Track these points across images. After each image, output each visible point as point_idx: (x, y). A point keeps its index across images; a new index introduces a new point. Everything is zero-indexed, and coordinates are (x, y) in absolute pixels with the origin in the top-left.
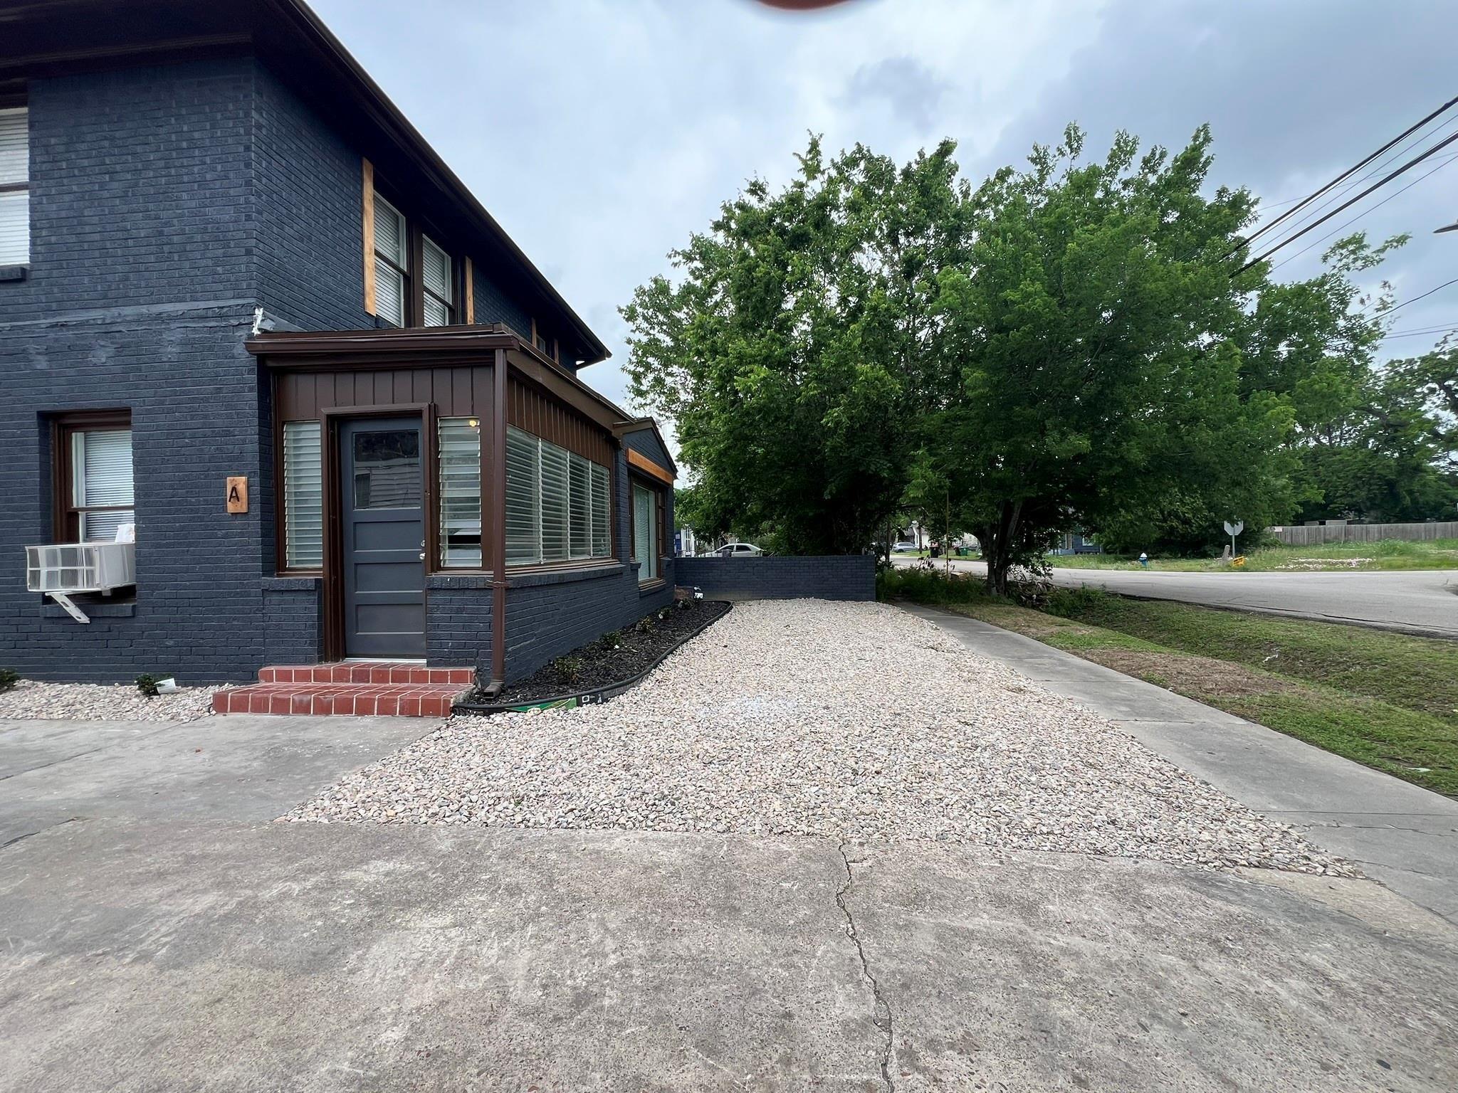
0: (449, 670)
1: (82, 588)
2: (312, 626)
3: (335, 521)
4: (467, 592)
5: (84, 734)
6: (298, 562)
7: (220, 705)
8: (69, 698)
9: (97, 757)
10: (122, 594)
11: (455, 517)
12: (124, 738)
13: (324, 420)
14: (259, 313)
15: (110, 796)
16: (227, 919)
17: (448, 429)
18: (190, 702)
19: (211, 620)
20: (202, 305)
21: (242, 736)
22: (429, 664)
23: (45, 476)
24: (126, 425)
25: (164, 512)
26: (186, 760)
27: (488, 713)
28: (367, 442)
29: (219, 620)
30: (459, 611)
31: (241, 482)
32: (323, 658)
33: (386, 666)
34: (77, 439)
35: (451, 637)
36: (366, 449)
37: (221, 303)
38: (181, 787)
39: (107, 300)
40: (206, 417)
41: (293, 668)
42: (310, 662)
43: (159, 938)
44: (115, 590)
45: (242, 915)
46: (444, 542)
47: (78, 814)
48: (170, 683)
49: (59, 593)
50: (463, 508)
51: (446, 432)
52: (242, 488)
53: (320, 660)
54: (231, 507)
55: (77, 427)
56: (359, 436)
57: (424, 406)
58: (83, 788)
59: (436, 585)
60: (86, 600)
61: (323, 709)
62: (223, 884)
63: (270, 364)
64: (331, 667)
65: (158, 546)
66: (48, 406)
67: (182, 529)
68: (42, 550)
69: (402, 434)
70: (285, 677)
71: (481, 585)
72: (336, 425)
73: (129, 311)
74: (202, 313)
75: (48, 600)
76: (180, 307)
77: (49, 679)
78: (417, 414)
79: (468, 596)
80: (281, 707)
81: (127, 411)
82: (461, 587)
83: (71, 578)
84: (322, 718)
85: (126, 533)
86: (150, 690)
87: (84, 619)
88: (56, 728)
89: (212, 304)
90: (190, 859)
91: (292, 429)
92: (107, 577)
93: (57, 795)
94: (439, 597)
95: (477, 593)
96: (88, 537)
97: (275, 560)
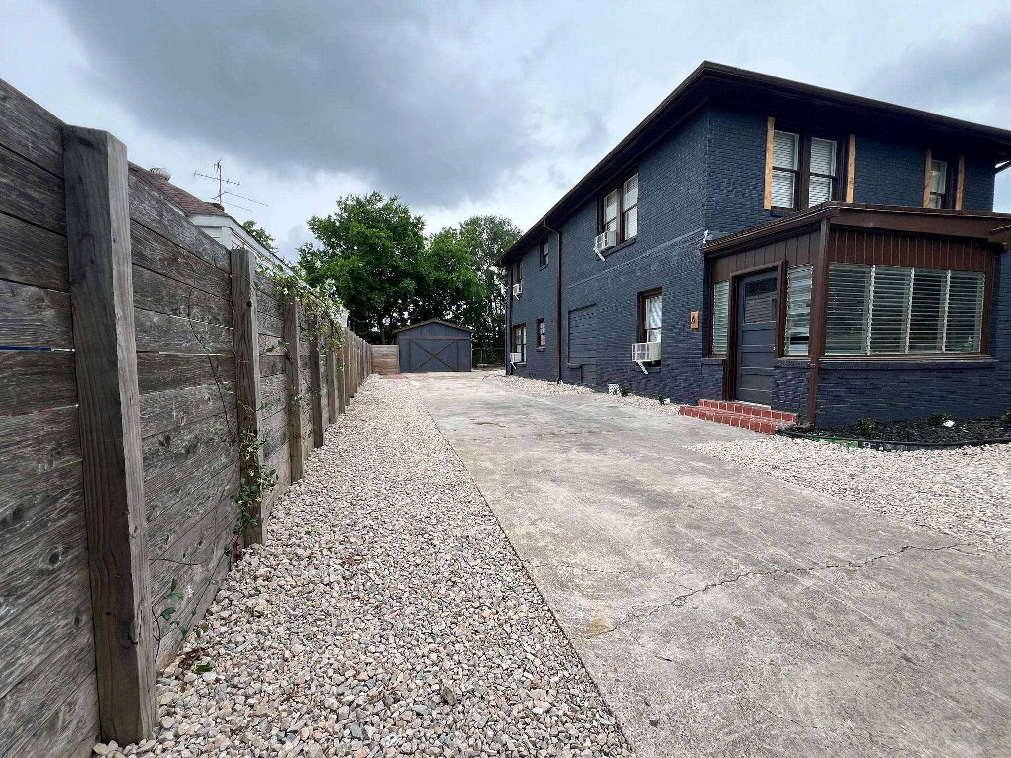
0: (782, 413)
1: (646, 360)
2: (720, 382)
3: (733, 331)
4: (796, 370)
5: (642, 412)
6: (718, 351)
7: (682, 411)
8: (640, 401)
9: (642, 419)
10: (658, 363)
11: (795, 326)
12: (651, 416)
13: (730, 279)
14: (706, 233)
15: (642, 428)
16: (655, 459)
17: (793, 274)
18: (673, 408)
19: (683, 376)
20: (686, 236)
21: (685, 423)
22: (772, 409)
23: (638, 317)
24: (660, 294)
25: (671, 329)
26: (664, 425)
27: (794, 437)
28: (752, 287)
29: (686, 376)
30: (791, 380)
31: (695, 314)
32: (724, 399)
33: (752, 406)
34: (648, 300)
35: (785, 395)
36: (750, 291)
37: (692, 233)
38: (660, 431)
39: (658, 243)
40: (685, 286)
41: (711, 401)
42: (717, 399)
43: (639, 456)
44: (655, 361)
45: (658, 460)
46: (788, 340)
47: (634, 430)
48: (668, 400)
49: (640, 362)
50: (799, 320)
51: (792, 276)
52: (696, 317)
53: (723, 399)
54: (692, 326)
55: (647, 297)
56: (748, 284)
57: (779, 263)
58: (637, 425)
59: (778, 365)
60: (648, 365)
61: (718, 420)
62: (658, 453)
63: (710, 256)
64: (726, 403)
65: (668, 343)
66: (640, 290)
67: (676, 336)
68: (636, 345)
69: (768, 280)
70: (708, 404)
71: (804, 366)
72: (736, 281)
73: (662, 246)
74: (685, 239)
75: (637, 364)
76: (678, 239)
77: (637, 394)
78: (775, 269)
79: (796, 372)
80: (702, 416)
81: (661, 288)
82: (793, 367)
83: (643, 356)
84: (717, 424)
85: (659, 339)
86: (662, 402)
87: (646, 372)
88: (635, 409)
89: (690, 234)
90: (653, 446)
91: (719, 286)
92: (653, 355)
93: (630, 425)
94: (780, 371)
95: (802, 370)
96: (650, 341)
97: (707, 350)
